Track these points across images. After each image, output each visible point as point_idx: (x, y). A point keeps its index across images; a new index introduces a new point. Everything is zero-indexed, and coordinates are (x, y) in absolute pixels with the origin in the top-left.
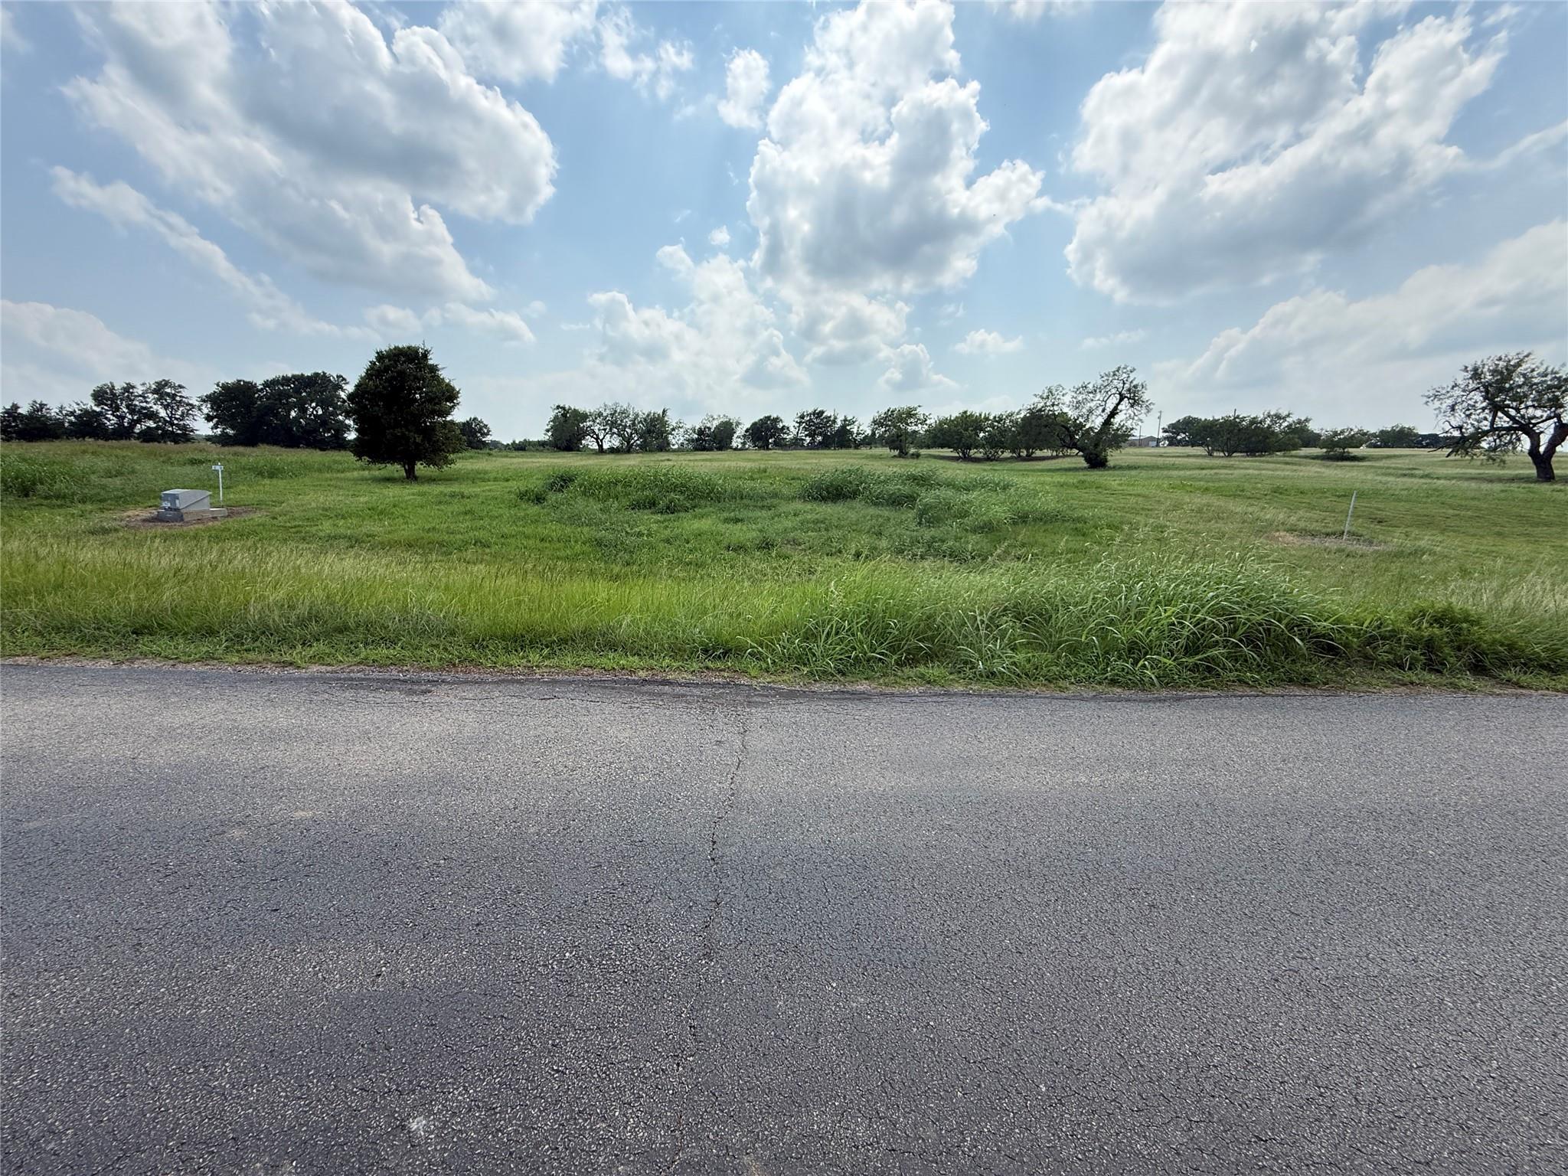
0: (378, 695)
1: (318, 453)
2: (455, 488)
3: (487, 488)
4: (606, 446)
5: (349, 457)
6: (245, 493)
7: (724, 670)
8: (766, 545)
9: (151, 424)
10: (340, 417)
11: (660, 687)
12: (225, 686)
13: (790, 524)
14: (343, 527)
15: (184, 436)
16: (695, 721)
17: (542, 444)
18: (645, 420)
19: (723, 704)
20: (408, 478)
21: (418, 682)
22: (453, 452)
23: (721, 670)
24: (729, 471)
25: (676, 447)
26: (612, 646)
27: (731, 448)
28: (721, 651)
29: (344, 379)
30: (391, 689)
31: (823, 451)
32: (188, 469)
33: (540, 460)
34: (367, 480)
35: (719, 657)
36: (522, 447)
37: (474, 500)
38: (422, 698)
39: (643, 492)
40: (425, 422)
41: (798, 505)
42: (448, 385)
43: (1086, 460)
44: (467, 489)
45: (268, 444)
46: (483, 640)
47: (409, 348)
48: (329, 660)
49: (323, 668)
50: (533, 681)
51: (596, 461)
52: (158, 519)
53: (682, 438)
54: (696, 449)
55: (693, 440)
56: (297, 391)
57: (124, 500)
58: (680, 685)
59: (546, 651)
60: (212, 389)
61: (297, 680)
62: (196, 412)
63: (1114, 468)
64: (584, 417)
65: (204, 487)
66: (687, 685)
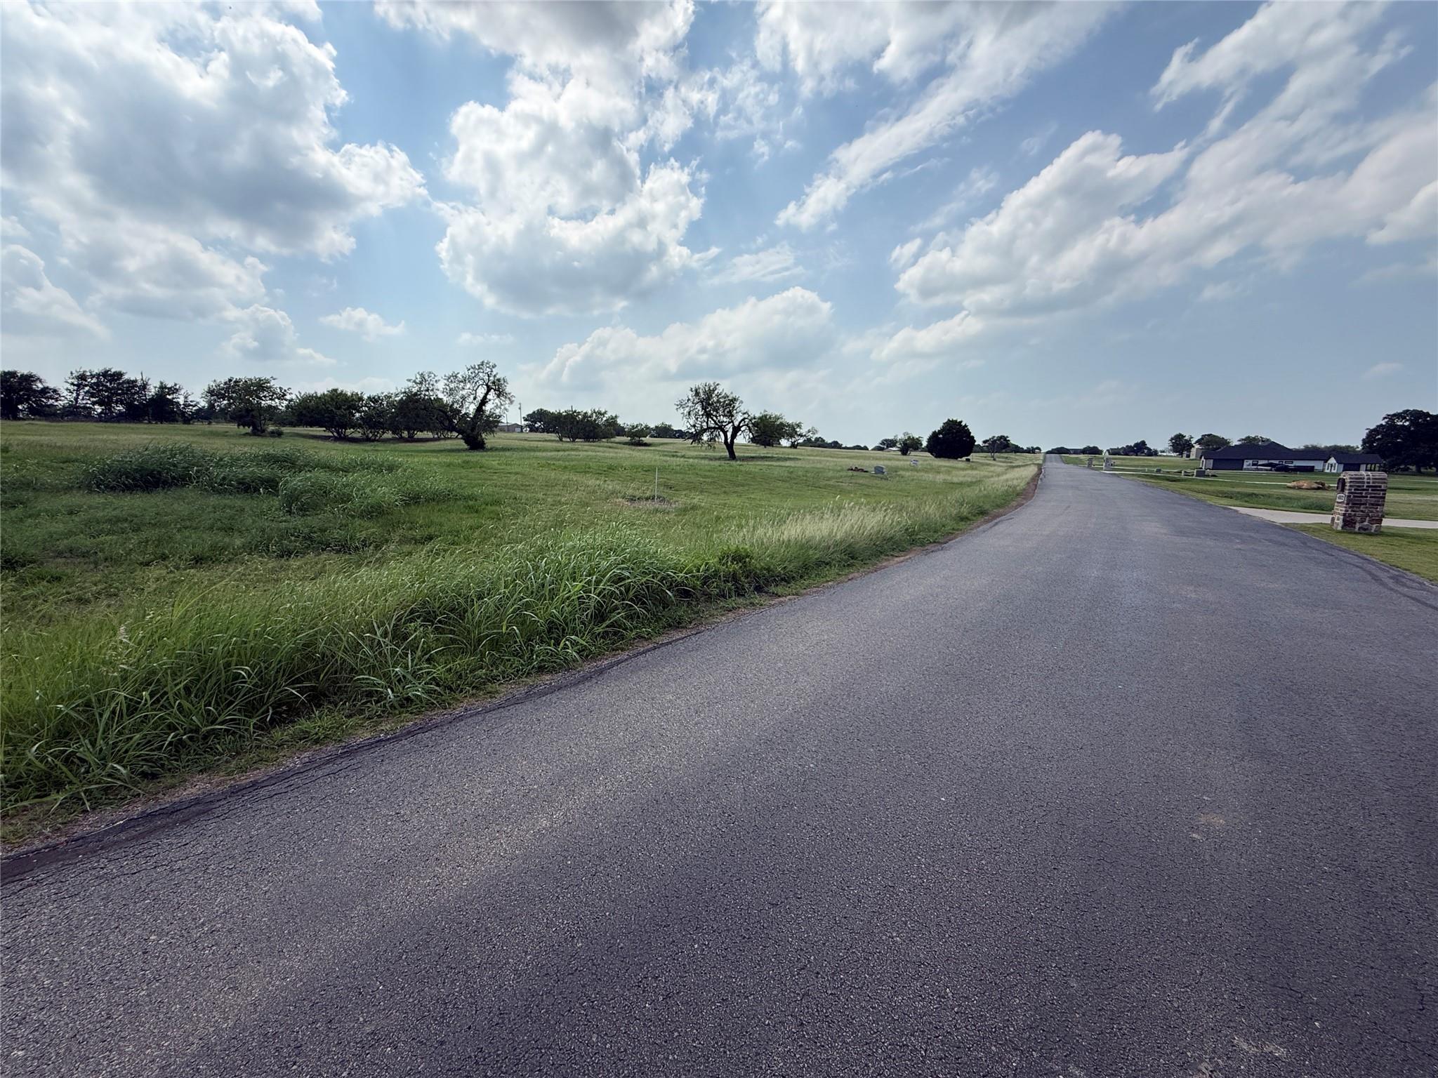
13: (61, 527)
43: (466, 442)
63: (491, 449)
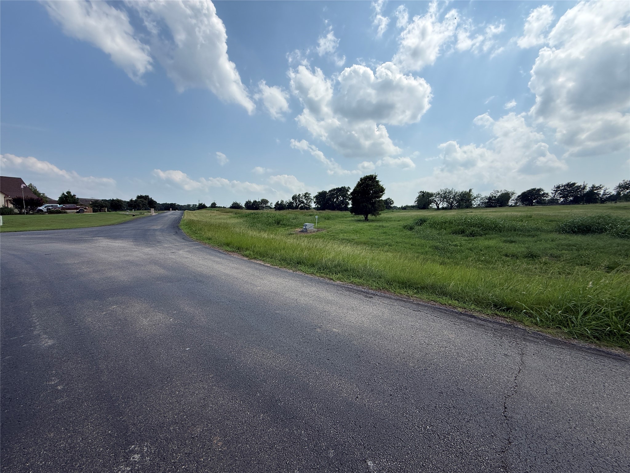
0: (356, 295)
1: (340, 212)
2: (381, 224)
3: (391, 224)
4: (440, 207)
5: (349, 213)
6: (322, 225)
7: (507, 318)
8: (532, 256)
9: (302, 205)
10: (347, 200)
11: (470, 318)
12: (316, 283)
13: (549, 246)
14: (346, 236)
15: (308, 208)
16: (490, 340)
17: (413, 207)
18: (460, 195)
19: (507, 336)
20: (365, 220)
21: (368, 293)
22: (381, 211)
23: (505, 317)
24: (507, 217)
25: (476, 206)
26: (444, 294)
27: (508, 205)
28: (505, 307)
29: (350, 188)
30: (360, 294)
31: (574, 206)
32: (309, 217)
33: (412, 213)
34: (353, 220)
35: (504, 310)
36: (405, 208)
37: (387, 228)
38: (370, 300)
39: (458, 226)
40: (373, 201)
41: (555, 235)
42: (382, 187)
44: (385, 224)
45: (328, 209)
46: (391, 282)
47: (370, 176)
48: (342, 280)
49: (341, 282)
50: (410, 302)
51: (436, 213)
52: (302, 231)
53: (479, 202)
54: (487, 207)
55: (485, 203)
56: (337, 193)
57: (296, 226)
58: (481, 319)
59: (415, 291)
60: (317, 194)
61: (334, 285)
62: (312, 201)
64: (431, 195)
65: (312, 223)
66: (484, 320)
